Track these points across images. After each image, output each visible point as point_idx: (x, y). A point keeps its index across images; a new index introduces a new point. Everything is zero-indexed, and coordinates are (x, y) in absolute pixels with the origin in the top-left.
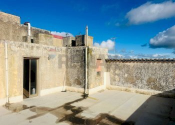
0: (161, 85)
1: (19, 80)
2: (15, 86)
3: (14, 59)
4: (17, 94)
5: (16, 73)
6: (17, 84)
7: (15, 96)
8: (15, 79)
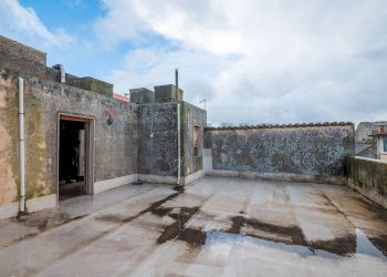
0: (293, 164)
1: (50, 161)
2: (41, 175)
3: (38, 115)
4: (44, 192)
5: (43, 146)
6: (44, 170)
7: (42, 195)
8: (41, 159)
